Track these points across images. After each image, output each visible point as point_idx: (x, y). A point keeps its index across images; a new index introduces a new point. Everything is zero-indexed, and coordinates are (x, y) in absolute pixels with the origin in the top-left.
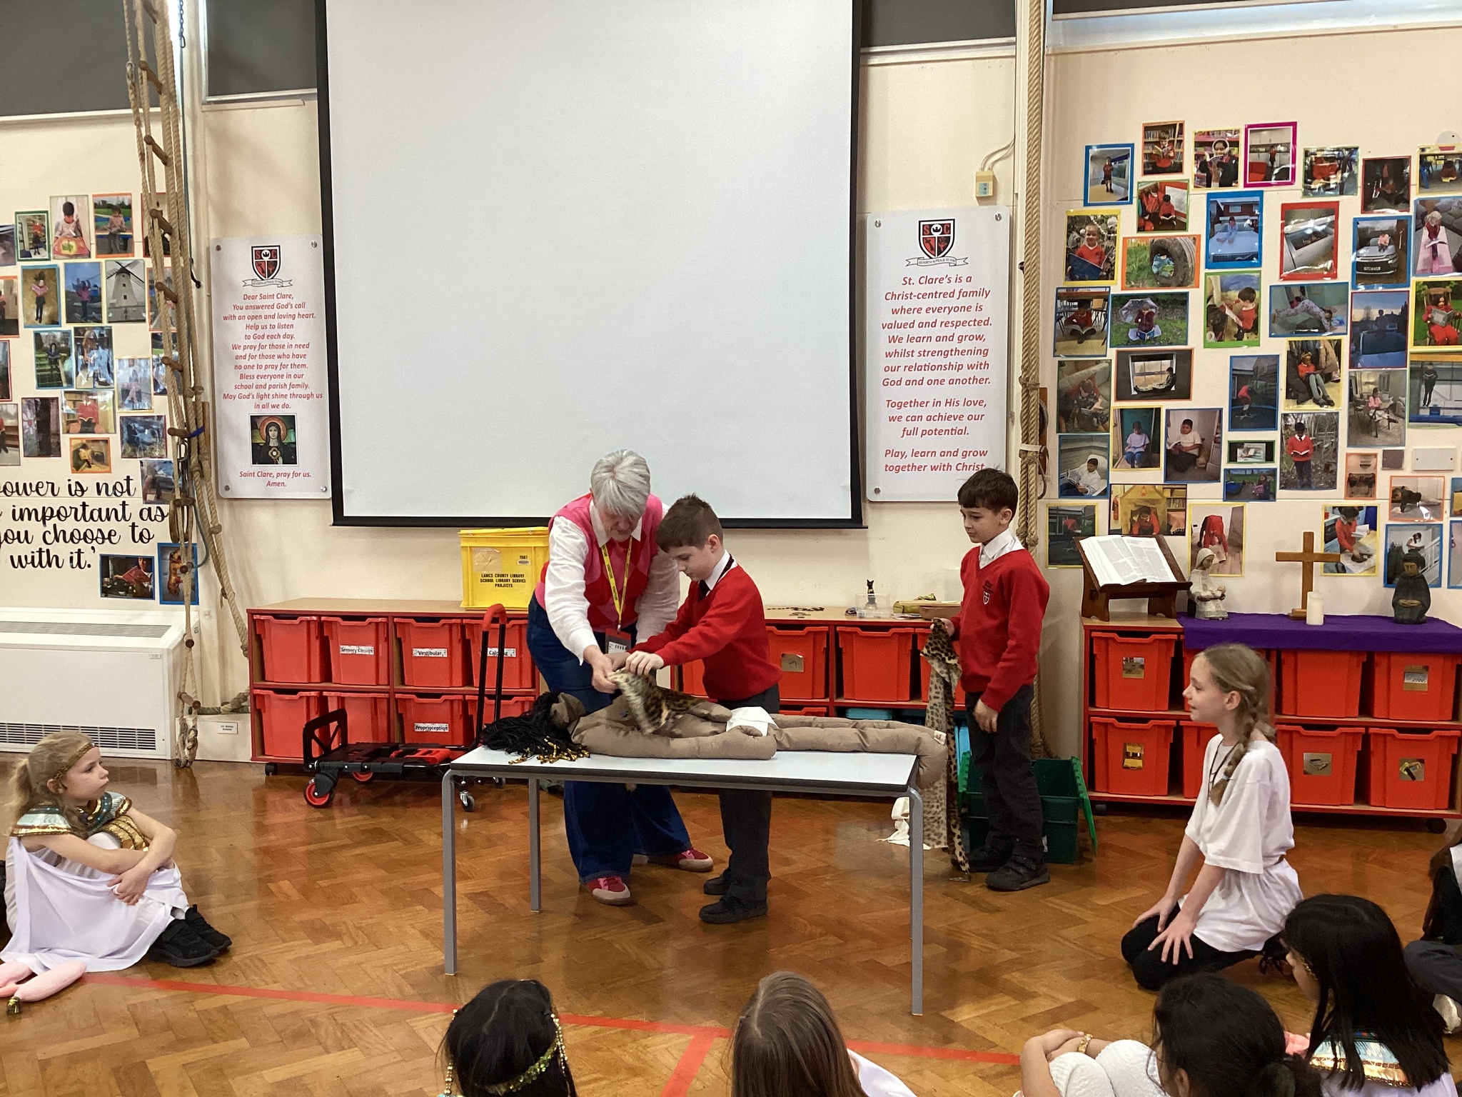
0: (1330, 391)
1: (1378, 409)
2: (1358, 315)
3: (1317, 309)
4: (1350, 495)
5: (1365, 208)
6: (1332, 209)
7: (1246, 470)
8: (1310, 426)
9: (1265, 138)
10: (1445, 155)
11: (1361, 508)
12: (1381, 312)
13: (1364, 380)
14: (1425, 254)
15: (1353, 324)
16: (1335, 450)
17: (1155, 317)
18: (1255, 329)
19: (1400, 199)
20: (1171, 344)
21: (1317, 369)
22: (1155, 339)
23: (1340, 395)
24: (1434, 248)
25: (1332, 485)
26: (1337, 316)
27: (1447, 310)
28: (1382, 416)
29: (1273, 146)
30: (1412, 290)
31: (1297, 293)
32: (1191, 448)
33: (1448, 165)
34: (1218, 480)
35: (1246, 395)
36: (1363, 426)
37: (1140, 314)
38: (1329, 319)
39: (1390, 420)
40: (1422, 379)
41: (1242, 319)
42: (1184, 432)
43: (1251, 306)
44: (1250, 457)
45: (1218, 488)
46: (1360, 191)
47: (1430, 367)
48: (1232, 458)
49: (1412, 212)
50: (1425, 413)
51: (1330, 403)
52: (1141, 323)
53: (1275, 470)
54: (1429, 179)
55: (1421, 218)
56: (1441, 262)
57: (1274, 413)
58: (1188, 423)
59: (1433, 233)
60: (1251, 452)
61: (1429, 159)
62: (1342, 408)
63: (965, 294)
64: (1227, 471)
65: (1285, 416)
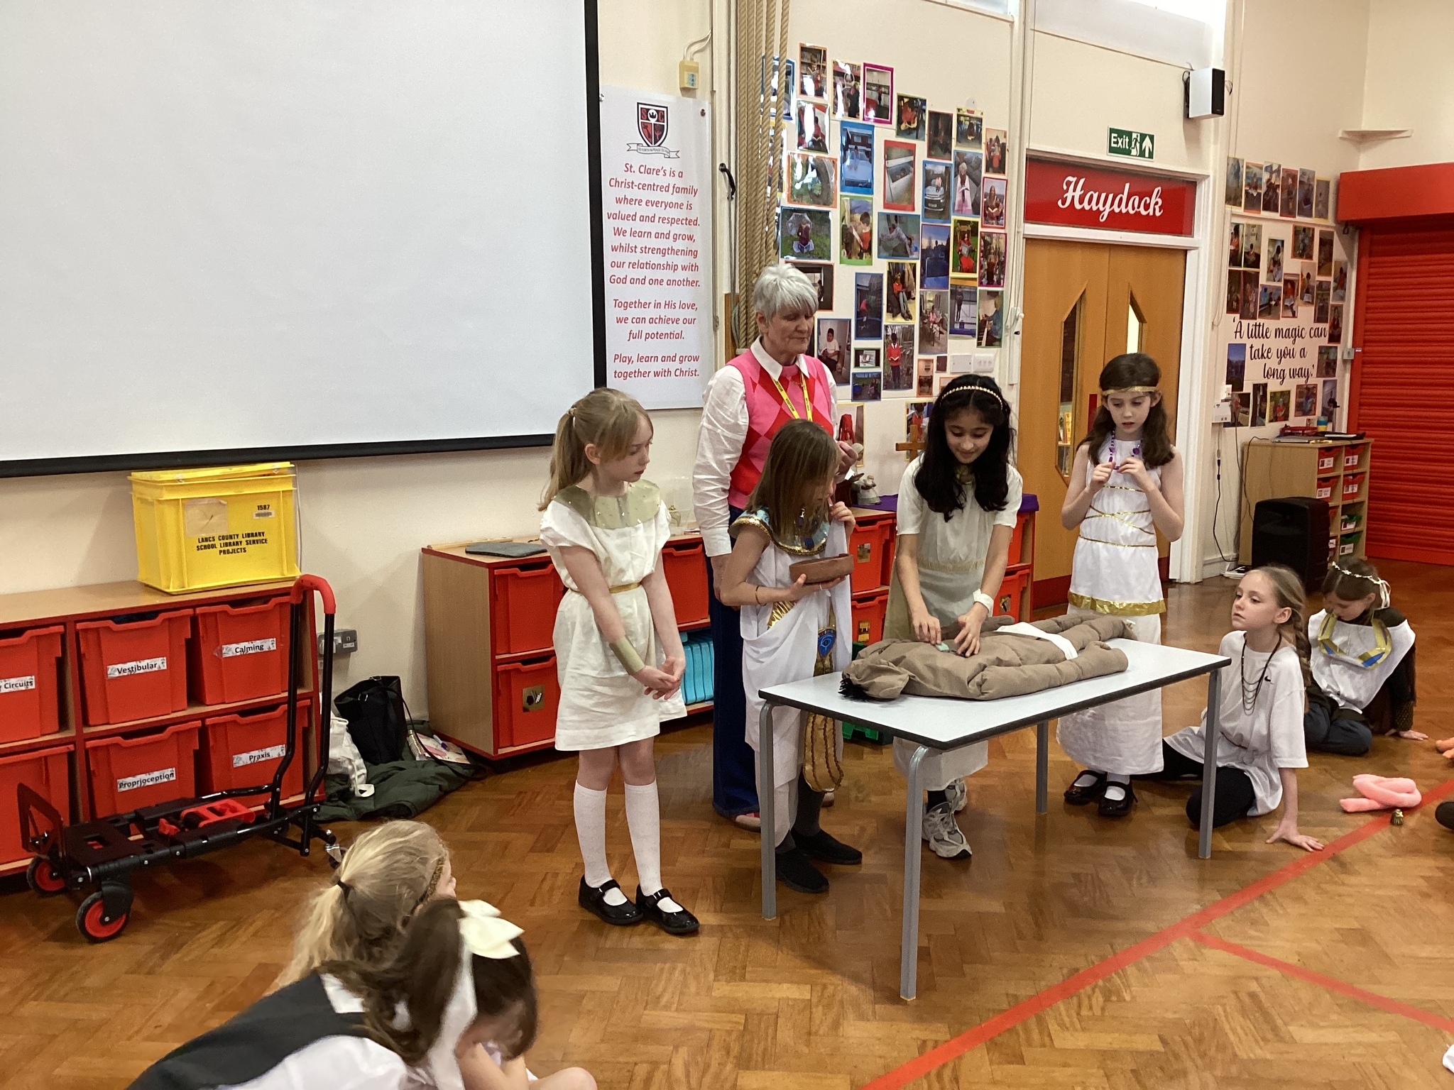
0: (910, 307)
1: (934, 323)
2: (925, 243)
3: (904, 236)
4: (920, 393)
5: (929, 155)
6: (911, 150)
7: (864, 373)
8: (899, 336)
9: (874, 78)
10: (970, 117)
11: (925, 404)
12: (937, 242)
13: (928, 299)
14: (959, 198)
15: (922, 250)
16: (913, 356)
17: (810, 232)
18: (869, 250)
19: (947, 149)
20: (820, 258)
21: (903, 287)
22: (809, 252)
23: (915, 308)
24: (963, 192)
25: (910, 387)
26: (914, 244)
27: (969, 244)
28: (936, 328)
29: (880, 86)
30: (952, 225)
31: (893, 222)
32: (834, 355)
33: (971, 125)
34: (848, 383)
35: (865, 308)
36: (928, 338)
37: (800, 229)
38: (910, 245)
39: (941, 333)
40: (956, 299)
41: (862, 240)
42: (829, 340)
43: (868, 230)
44: (867, 362)
45: (848, 390)
46: (926, 137)
47: (960, 290)
48: (857, 365)
49: (952, 162)
50: (957, 326)
51: (910, 317)
52: (801, 237)
53: (880, 374)
54: (962, 136)
55: (957, 165)
56: (967, 206)
57: (880, 323)
58: (831, 331)
59: (963, 182)
60: (867, 359)
61: (962, 118)
62: (916, 322)
63: (678, 190)
64: (854, 374)
65: (886, 327)
